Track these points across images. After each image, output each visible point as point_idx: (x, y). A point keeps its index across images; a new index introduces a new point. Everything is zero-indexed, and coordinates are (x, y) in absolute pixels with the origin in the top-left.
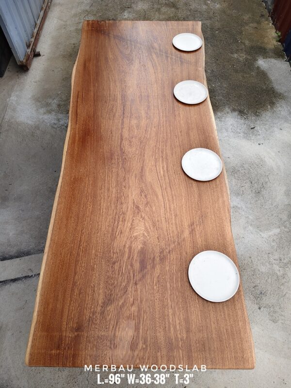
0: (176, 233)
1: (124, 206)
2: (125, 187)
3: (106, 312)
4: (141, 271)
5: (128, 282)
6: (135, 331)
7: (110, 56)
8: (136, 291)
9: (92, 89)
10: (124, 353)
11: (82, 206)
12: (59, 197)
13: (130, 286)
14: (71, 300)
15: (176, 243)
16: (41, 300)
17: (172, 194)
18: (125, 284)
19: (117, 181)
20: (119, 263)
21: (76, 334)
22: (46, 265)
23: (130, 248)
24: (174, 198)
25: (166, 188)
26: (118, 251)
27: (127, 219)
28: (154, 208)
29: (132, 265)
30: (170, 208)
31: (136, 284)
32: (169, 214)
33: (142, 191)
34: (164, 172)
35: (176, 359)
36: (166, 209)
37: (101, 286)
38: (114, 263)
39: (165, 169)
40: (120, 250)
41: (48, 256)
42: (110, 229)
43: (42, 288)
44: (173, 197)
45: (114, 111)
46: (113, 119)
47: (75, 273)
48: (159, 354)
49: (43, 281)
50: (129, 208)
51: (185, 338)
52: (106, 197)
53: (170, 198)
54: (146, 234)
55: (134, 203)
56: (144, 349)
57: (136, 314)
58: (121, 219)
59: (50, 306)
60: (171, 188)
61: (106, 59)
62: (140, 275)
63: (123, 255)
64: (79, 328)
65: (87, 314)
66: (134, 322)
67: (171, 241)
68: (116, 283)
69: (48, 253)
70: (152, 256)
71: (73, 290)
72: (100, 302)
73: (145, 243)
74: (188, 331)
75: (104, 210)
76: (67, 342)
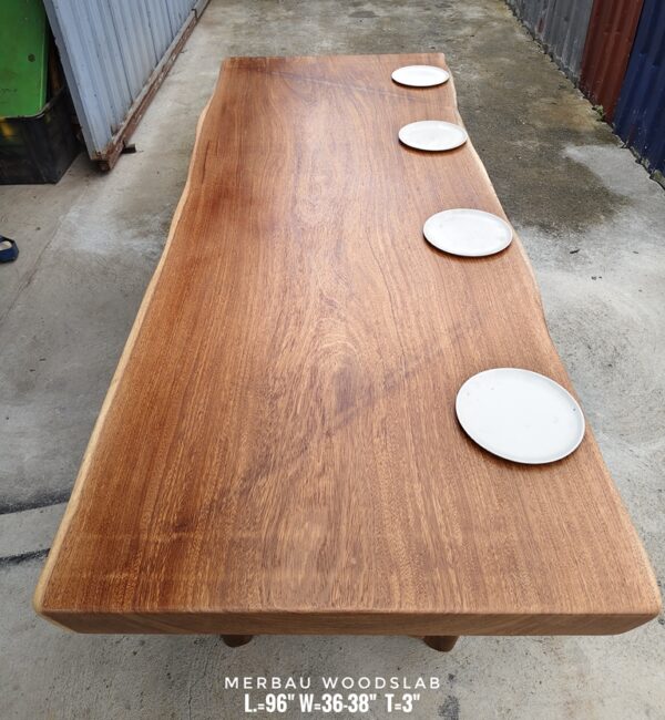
0: (419, 342)
1: (300, 302)
2: (301, 271)
3: (254, 490)
4: (341, 410)
5: (310, 432)
6: (329, 528)
7: (273, 96)
8: (330, 447)
9: (236, 137)
10: (300, 577)
11: (206, 301)
12: (157, 289)
13: (316, 438)
14: (168, 468)
15: (422, 360)
16: (93, 468)
17: (406, 280)
18: (301, 435)
19: (285, 263)
20: (287, 396)
21: (175, 536)
22: (113, 402)
23: (314, 370)
24: (412, 285)
25: (392, 271)
26: (286, 376)
27: (306, 322)
28: (367, 304)
29: (319, 400)
30: (403, 302)
31: (329, 434)
32: (401, 312)
33: (339, 277)
34: (386, 246)
35: (439, 590)
36: (393, 304)
37: (244, 440)
38: (276, 397)
39: (389, 242)
40: (290, 374)
41: (120, 386)
42: (268, 339)
43: (98, 446)
44: (408, 284)
45: (280, 164)
46: (278, 175)
47: (183, 416)
48: (394, 578)
49: (103, 430)
50: (312, 303)
51: (460, 542)
52: (260, 288)
53: (403, 287)
54: (349, 345)
55: (321, 295)
56: (353, 567)
57: (330, 493)
58: (292, 321)
59: (115, 480)
60: (402, 269)
61: (266, 102)
62: (340, 418)
63: (297, 380)
64: (184, 524)
65: (207, 495)
66: (326, 510)
67: (410, 355)
68: (280, 433)
69: (122, 380)
70: (366, 383)
71: (173, 447)
72: (240, 470)
73: (347, 361)
74: (467, 527)
75: (255, 308)
76: (150, 554)
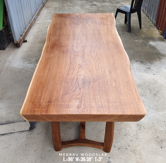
0: (101, 73)
1: (74, 66)
3: (64, 97)
4: (83, 85)
5: (76, 88)
6: (80, 103)
7: (67, 23)
8: (80, 91)
13: (77, 89)
14: (46, 94)
15: (102, 76)
17: (99, 62)
18: (74, 89)
20: (71, 83)
21: (48, 104)
23: (77, 78)
24: (101, 63)
25: (96, 60)
26: (70, 79)
27: (76, 69)
28: (90, 66)
29: (78, 83)
30: (98, 66)
31: (80, 89)
32: (97, 68)
33: (83, 61)
34: (95, 56)
36: (96, 66)
37: (62, 90)
38: (69, 83)
42: (67, 73)
44: (100, 63)
46: (69, 41)
47: (48, 86)
48: (93, 110)
50: (77, 66)
51: (107, 105)
54: (85, 74)
55: (79, 65)
56: (84, 108)
57: (80, 98)
58: (72, 69)
60: (99, 60)
62: (82, 86)
63: (73, 80)
64: (50, 102)
65: (54, 98)
66: (79, 100)
67: (99, 76)
68: (69, 88)
69: (34, 79)
70: (89, 80)
71: (46, 91)
72: (61, 94)
73: (85, 77)
74: (108, 103)
75: (63, 67)
76: (43, 106)
